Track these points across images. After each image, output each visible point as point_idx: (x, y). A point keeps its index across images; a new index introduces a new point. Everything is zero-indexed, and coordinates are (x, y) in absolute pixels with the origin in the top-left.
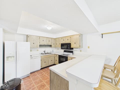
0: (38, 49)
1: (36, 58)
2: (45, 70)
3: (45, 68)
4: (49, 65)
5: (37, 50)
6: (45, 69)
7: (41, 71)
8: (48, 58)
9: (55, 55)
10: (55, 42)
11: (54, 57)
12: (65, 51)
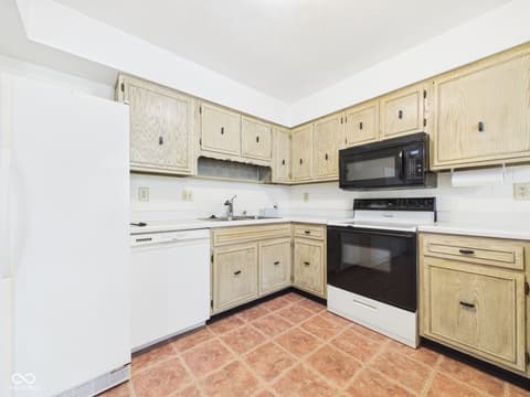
0: (188, 189)
1: (175, 241)
2: (237, 328)
3: (238, 316)
4: (262, 294)
5: (186, 196)
6: (240, 322)
7: (216, 336)
8: (254, 245)
9: (300, 230)
10: (288, 152)
11: (293, 245)
12: (360, 205)
